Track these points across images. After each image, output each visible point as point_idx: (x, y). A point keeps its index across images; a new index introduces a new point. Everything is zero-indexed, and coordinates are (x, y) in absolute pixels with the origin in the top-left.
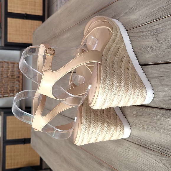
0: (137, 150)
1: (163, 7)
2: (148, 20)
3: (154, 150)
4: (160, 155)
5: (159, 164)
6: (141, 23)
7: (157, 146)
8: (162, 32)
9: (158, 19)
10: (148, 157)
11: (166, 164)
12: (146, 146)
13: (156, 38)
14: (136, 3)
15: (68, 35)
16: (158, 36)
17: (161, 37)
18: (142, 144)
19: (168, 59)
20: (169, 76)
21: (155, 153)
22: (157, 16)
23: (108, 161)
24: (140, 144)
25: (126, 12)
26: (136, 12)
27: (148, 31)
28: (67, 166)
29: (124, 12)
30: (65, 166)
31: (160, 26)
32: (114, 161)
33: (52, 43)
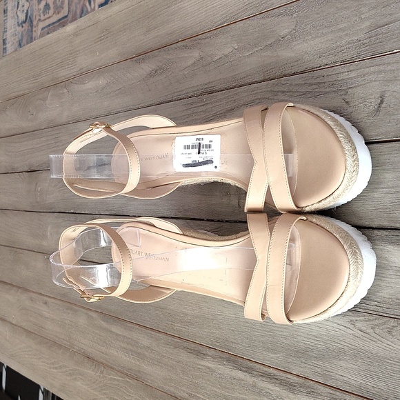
1: (360, 41)
2: (325, 62)
5: (349, 331)
8: (356, 87)
9: (347, 62)
13: (343, 96)
14: (293, 27)
15: (101, 82)
16: (347, 92)
17: (355, 96)
22: (346, 57)
23: (219, 344)
25: (270, 43)
26: (295, 45)
27: (325, 83)
28: (93, 371)
29: (265, 44)
30: (89, 371)
31: (352, 75)
32: (233, 341)
33: (44, 99)
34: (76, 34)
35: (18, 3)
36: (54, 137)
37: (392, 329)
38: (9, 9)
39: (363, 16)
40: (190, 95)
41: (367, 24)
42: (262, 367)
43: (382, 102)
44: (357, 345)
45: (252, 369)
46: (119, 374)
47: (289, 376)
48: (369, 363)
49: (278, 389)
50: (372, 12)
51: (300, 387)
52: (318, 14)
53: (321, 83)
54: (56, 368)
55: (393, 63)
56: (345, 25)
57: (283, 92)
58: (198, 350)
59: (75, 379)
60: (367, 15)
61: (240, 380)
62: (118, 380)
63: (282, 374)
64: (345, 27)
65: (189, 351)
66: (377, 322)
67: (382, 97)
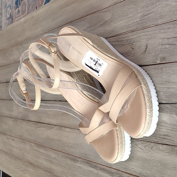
1: (137, 22)
2: (124, 31)
6: (116, 34)
8: (136, 42)
9: (132, 31)
11: (141, 147)
13: (131, 46)
14: (111, 17)
16: (133, 44)
17: (136, 46)
22: (132, 29)
25: (102, 24)
26: (112, 25)
27: (124, 40)
28: (33, 169)
29: (100, 24)
30: (31, 170)
31: (135, 37)
32: (89, 154)
33: (12, 51)
34: (25, 22)
35: (7, 10)
36: (16, 67)
37: (152, 147)
38: (3, 13)
39: (138, 12)
41: (140, 14)
42: (100, 166)
43: (147, 48)
44: (138, 155)
45: (97, 167)
46: (43, 170)
47: (112, 169)
48: (144, 163)
49: (107, 175)
50: (142, 10)
51: (116, 174)
52: (121, 11)
53: (122, 41)
54: (18, 169)
55: (150, 31)
56: (131, 15)
58: (74, 159)
59: (25, 173)
60: (140, 11)
61: (92, 172)
62: (43, 173)
63: (108, 168)
64: (131, 16)
65: (71, 159)
66: (146, 144)
67: (147, 46)
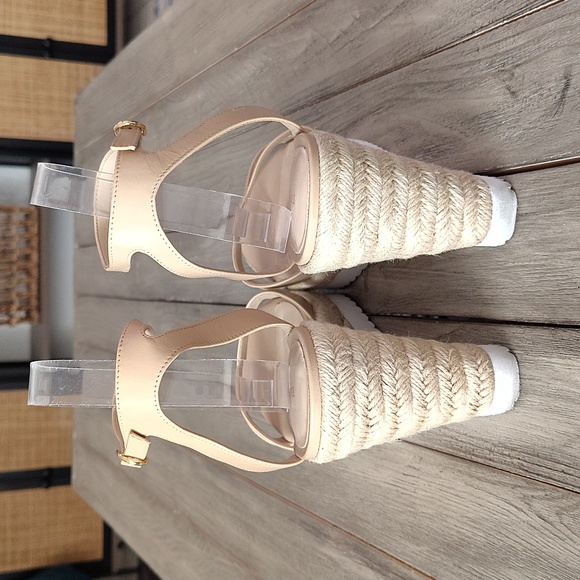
0: (442, 475)
2: (479, 23)
3: (504, 467)
4: (525, 484)
5: (522, 515)
6: (451, 36)
7: (513, 454)
8: (526, 62)
9: (512, 19)
10: (482, 494)
11: (544, 513)
12: (476, 456)
13: (507, 83)
15: (200, 95)
16: (513, 75)
17: (526, 80)
18: (460, 451)
19: (550, 152)
20: (553, 210)
21: (507, 479)
22: (510, 8)
24: (455, 452)
27: (480, 61)
28: (199, 546)
29: (396, 4)
30: (194, 547)
31: (520, 41)
40: (302, 103)
43: (567, 87)
45: (388, 569)
46: (228, 555)
53: (473, 63)
54: (160, 537)
57: (421, 85)
59: (180, 557)
62: (226, 565)
65: (307, 527)
66: (565, 503)
67: (567, 78)
